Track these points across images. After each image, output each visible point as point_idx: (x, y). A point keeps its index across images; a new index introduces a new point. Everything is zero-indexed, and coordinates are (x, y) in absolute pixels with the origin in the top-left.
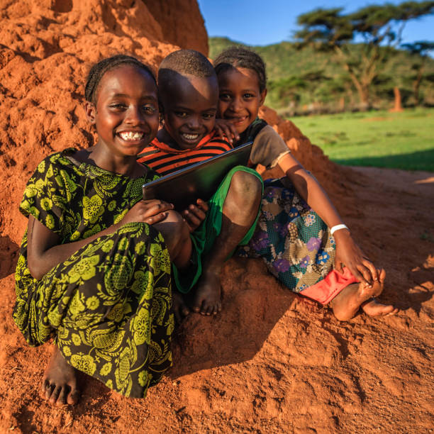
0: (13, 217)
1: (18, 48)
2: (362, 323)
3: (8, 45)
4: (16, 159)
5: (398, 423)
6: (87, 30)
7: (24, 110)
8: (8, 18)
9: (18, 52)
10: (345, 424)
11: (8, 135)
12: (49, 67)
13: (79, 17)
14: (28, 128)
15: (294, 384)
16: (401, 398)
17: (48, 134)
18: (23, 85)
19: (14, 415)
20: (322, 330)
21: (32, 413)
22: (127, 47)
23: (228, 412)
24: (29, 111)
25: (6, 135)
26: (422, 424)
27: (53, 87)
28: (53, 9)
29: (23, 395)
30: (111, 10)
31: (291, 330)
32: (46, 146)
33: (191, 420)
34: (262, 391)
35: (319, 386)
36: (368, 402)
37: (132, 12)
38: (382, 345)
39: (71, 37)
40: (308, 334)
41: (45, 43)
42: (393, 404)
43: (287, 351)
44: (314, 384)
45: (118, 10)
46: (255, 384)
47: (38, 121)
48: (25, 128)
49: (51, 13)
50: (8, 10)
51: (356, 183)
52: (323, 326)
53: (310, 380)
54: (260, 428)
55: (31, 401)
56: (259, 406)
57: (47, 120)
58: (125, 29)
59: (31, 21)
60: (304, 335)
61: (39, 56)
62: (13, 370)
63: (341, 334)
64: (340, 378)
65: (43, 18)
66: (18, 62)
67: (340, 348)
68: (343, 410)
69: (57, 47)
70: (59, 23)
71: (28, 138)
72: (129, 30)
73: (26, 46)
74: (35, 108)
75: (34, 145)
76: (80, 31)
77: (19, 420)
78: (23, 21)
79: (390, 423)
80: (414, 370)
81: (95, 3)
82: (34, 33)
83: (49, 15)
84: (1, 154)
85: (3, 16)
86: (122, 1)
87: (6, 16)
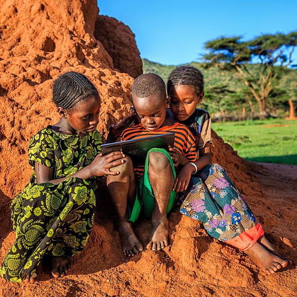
1: (24, 76)
3: (17, 74)
4: (25, 149)
6: (67, 63)
7: (30, 117)
8: (13, 56)
9: (25, 79)
11: (21, 134)
12: (45, 89)
13: (61, 55)
14: (34, 129)
18: (29, 101)
20: (240, 265)
22: (96, 76)
24: (34, 118)
25: (19, 133)
28: (43, 49)
30: (82, 50)
31: (219, 264)
37: (96, 50)
39: (57, 68)
40: (230, 267)
41: (41, 73)
43: (217, 277)
45: (87, 50)
46: (196, 296)
47: (40, 124)
48: (32, 130)
49: (43, 52)
50: (12, 50)
52: (240, 263)
57: (47, 124)
58: (91, 62)
59: (30, 58)
60: (228, 268)
61: (37, 82)
63: (252, 269)
64: (254, 294)
65: (38, 56)
66: (25, 86)
67: (252, 276)
69: (48, 75)
70: (48, 60)
72: (94, 63)
73: (29, 75)
74: (37, 115)
76: (63, 64)
78: (25, 58)
81: (72, 46)
82: (34, 67)
83: (41, 53)
84: (16, 146)
85: (10, 55)
86: (89, 43)
87: (12, 54)
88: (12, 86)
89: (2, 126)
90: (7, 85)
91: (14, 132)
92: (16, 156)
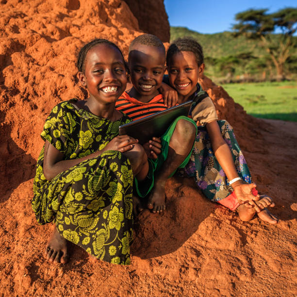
0: (34, 143)
1: (43, 33)
2: (258, 223)
3: (37, 31)
4: (37, 105)
5: (275, 289)
6: (88, 22)
7: (44, 73)
8: (38, 13)
9: (43, 36)
10: (239, 287)
11: (34, 89)
12: (62, 46)
13: (83, 13)
14: (46, 85)
15: (208, 260)
16: (279, 274)
17: (59, 89)
18: (45, 57)
19: (27, 267)
20: (230, 226)
21: (38, 267)
22: (114, 34)
23: (163, 275)
24: (48, 74)
25: (32, 89)
26: (291, 291)
27: (64, 59)
28: (67, 7)
29: (33, 255)
30: (105, 9)
31: (209, 225)
32: (57, 97)
33: (139, 278)
34: (186, 263)
35: (224, 262)
36: (256, 275)
37: (119, 10)
38: (270, 238)
39: (77, 26)
40: (221, 228)
41: (60, 30)
42: (273, 277)
43: (206, 239)
44: (221, 261)
45: (110, 9)
46: (182, 258)
47: (53, 80)
48: (44, 85)
49: (66, 10)
50: (38, 7)
51: (265, 130)
52: (231, 224)
53: (219, 259)
54: (183, 286)
55: (37, 259)
56: (184, 273)
57: (59, 80)
58: (113, 22)
59: (53, 15)
60: (218, 229)
61: (56, 38)
62: (28, 240)
63: (243, 230)
64: (239, 258)
65: (60, 13)
66: (42, 42)
67: (241, 239)
68: (239, 279)
69: (68, 33)
70: (71, 17)
71: (46, 91)
72: (116, 22)
73: (48, 31)
74: (51, 72)
75: (49, 96)
76: (84, 22)
77: (29, 271)
78: (47, 15)
79: (269, 289)
80: (290, 256)
81: (94, 4)
82: (54, 23)
83: (65, 11)
84: (29, 101)
85: (35, 12)
86: (112, 3)
87: (36, 11)
88: (29, 42)
89: (16, 82)
90: (24, 41)
91: (27, 88)
92: (27, 111)
